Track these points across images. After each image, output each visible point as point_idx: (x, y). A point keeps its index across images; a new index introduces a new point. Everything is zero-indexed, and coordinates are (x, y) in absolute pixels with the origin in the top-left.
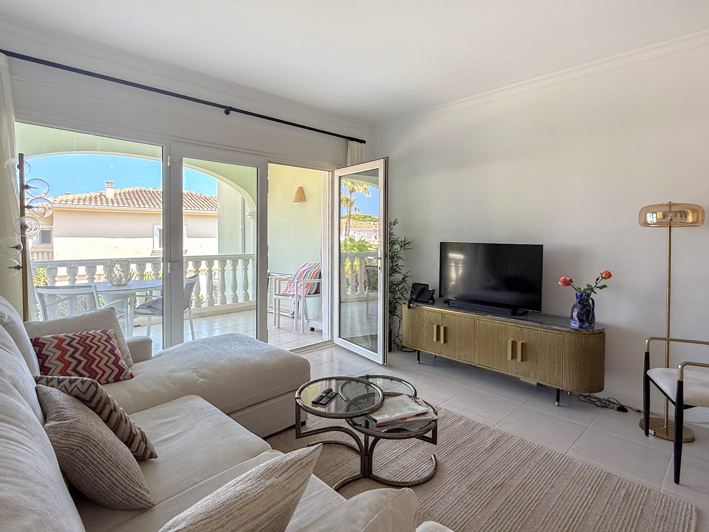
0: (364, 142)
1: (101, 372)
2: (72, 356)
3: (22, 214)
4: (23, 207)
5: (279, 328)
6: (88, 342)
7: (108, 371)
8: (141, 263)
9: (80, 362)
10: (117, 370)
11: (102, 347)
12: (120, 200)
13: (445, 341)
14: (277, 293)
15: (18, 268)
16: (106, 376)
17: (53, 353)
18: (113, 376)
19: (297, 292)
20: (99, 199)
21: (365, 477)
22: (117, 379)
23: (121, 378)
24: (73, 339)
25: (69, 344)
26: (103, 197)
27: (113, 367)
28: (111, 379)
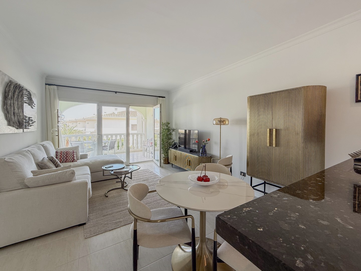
0: (165, 97)
1: (69, 159)
2: (63, 155)
3: (58, 123)
4: (58, 122)
5: (144, 156)
6: (68, 153)
7: (71, 159)
8: (120, 135)
9: (64, 157)
10: (73, 159)
11: (71, 154)
12: (119, 115)
13: (176, 160)
14: (144, 145)
15: (57, 136)
16: (70, 160)
17: (59, 154)
18: (72, 161)
19: (147, 145)
20: (113, 114)
21: (122, 188)
22: (73, 161)
23: (74, 161)
24: (65, 152)
25: (63, 153)
26: (114, 114)
27: (72, 159)
28: (71, 161)
